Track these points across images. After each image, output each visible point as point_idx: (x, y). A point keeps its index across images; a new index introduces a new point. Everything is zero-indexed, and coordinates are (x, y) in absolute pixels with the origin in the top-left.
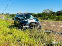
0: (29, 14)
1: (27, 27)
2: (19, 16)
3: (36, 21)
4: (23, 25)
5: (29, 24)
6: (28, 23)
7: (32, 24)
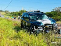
0: (42, 12)
1: (40, 30)
2: (29, 14)
3: (53, 23)
4: (34, 27)
5: (43, 27)
6: (42, 25)
7: (47, 26)
